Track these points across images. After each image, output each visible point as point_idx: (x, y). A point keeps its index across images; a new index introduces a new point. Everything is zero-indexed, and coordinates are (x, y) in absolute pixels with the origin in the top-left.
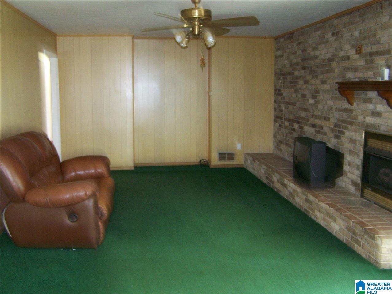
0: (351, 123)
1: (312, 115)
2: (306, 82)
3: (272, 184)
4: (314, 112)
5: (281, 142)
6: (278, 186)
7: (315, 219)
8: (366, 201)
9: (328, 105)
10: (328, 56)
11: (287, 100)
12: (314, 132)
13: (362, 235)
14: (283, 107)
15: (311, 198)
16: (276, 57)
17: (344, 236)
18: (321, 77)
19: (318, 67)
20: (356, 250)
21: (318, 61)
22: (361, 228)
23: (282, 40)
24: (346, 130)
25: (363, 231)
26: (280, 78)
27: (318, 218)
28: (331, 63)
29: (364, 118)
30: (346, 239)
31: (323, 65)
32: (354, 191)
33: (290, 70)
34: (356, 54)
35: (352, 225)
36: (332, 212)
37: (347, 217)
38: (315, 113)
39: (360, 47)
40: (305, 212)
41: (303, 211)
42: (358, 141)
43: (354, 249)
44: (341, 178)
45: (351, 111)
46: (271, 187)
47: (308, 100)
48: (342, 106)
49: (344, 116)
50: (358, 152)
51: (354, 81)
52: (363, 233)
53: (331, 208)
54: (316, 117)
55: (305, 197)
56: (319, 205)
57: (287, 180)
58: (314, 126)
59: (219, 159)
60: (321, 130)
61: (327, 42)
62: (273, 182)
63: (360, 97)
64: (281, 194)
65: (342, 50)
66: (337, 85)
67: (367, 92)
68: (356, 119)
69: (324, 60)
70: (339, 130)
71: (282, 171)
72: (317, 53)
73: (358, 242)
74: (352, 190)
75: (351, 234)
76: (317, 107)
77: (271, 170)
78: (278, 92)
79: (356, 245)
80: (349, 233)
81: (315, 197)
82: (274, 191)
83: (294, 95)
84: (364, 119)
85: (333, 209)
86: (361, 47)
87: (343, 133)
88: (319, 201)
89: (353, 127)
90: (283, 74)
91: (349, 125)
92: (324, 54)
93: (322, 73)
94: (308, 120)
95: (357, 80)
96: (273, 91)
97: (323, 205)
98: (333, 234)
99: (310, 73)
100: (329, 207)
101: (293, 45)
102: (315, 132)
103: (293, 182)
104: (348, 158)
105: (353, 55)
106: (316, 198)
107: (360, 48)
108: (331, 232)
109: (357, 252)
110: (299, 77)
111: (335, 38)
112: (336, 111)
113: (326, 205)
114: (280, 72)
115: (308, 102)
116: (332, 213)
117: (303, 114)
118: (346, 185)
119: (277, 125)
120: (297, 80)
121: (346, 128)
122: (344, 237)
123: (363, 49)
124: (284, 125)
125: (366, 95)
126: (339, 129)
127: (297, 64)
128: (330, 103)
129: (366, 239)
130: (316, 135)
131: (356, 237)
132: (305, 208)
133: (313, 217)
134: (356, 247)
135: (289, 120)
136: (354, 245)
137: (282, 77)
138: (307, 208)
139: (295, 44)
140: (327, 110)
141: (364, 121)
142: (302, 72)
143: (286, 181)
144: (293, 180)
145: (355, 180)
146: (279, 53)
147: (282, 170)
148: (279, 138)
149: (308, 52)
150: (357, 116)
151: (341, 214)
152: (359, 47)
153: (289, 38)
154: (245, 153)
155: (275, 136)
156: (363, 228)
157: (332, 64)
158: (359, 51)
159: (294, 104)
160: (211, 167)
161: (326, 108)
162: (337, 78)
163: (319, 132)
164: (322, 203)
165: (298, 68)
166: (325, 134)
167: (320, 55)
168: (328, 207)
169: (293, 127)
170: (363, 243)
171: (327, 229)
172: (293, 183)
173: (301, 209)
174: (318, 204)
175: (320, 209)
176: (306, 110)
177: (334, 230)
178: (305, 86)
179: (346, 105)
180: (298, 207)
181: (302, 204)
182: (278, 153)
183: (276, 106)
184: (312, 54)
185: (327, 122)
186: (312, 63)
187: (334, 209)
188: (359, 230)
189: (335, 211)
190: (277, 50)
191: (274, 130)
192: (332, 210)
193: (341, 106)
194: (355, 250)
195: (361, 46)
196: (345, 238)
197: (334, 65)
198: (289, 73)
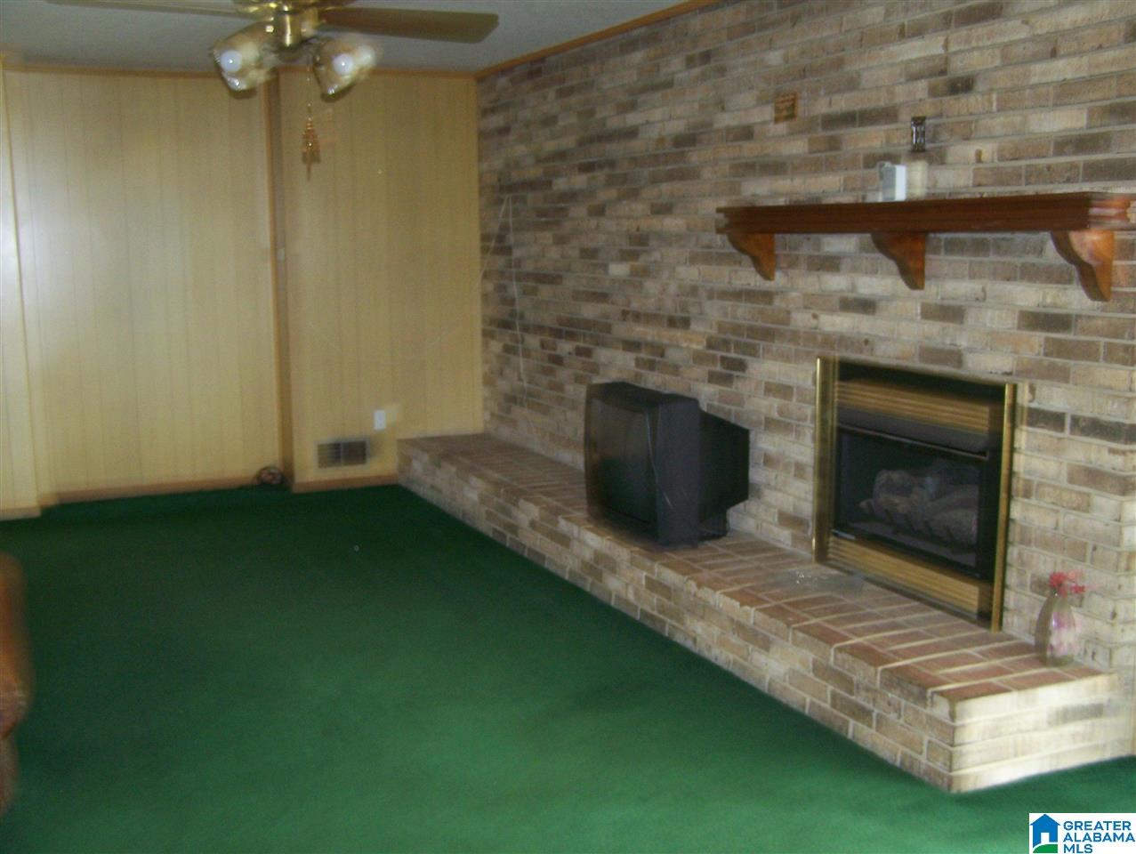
0: (768, 335)
1: (625, 313)
2: (599, 211)
3: (509, 535)
4: (629, 304)
5: (512, 399)
6: (534, 541)
7: (689, 644)
8: (835, 572)
9: (682, 280)
10: (677, 127)
11: (529, 267)
12: (633, 364)
13: (876, 691)
14: (514, 289)
15: (670, 576)
16: (483, 135)
17: (805, 695)
18: (650, 193)
19: (634, 161)
20: (854, 737)
21: (637, 145)
22: (872, 669)
23: (503, 81)
24: (751, 355)
25: (878, 677)
26: (500, 201)
27: (698, 639)
28: (686, 149)
29: (815, 316)
30: (812, 703)
31: (656, 156)
32: (790, 543)
33: (534, 173)
34: (777, 120)
35: (836, 658)
36: (752, 621)
37: (813, 636)
38: (635, 305)
39: (788, 101)
40: (648, 623)
41: (638, 617)
42: (795, 390)
43: (847, 733)
44: (741, 506)
45: (767, 296)
46: (508, 544)
47: (605, 267)
48: (733, 281)
49: (743, 312)
50: (798, 423)
51: (771, 203)
52: (878, 683)
53: (747, 608)
54: (638, 317)
55: (645, 574)
56: (700, 598)
57: (568, 519)
58: (632, 345)
59: (320, 462)
60: (658, 359)
61: (669, 84)
62: (514, 529)
63: (797, 253)
64: (546, 565)
65: (723, 109)
66: (721, 216)
67: (821, 236)
68: (786, 322)
69: (661, 140)
70: (723, 359)
71: (542, 493)
72: (632, 119)
73: (862, 714)
74: (779, 541)
75: (830, 688)
76: (641, 285)
77: (502, 491)
78: (497, 244)
79: (852, 722)
80: (825, 686)
81: (684, 574)
82: (521, 557)
83: (554, 253)
84: (814, 322)
85: (757, 610)
86: (794, 100)
87: (742, 366)
88: (699, 586)
89: (777, 345)
90: (511, 188)
91: (762, 340)
92: (662, 121)
93: (655, 180)
94: (608, 328)
95: (781, 202)
96: (477, 243)
97: (718, 599)
98: (762, 689)
99: (611, 182)
100: (742, 605)
101: (545, 98)
102: (637, 365)
103: (591, 526)
104: (763, 443)
105: (764, 123)
106: (687, 577)
107: (791, 103)
108: (752, 682)
109: (860, 744)
110: (572, 196)
111: (696, 71)
112: (710, 297)
113: (728, 599)
114: (499, 180)
115: (606, 272)
116: (754, 623)
117: (590, 311)
118: (757, 526)
119: (496, 346)
120: (563, 205)
121: (752, 351)
122: (804, 699)
123: (800, 103)
124: (520, 345)
125: (818, 246)
126: (725, 354)
127: (561, 155)
128: (691, 274)
129: (892, 702)
130: (641, 375)
131: (853, 698)
132: (648, 609)
133: (679, 638)
134: (856, 730)
135: (539, 329)
136: (846, 723)
137: (506, 196)
138: (653, 609)
139: (551, 94)
140: (678, 296)
141: (816, 328)
142: (580, 181)
143: (563, 525)
144: (589, 521)
145: (791, 509)
146: (496, 121)
147: (541, 487)
148: (503, 386)
149: (598, 116)
150: (789, 312)
151: (789, 625)
152: (787, 98)
153: (532, 75)
154: (400, 441)
155: (488, 381)
156: (880, 668)
157: (690, 153)
158: (787, 111)
159: (552, 279)
160: (295, 490)
161: (673, 289)
162: (710, 195)
163: (651, 366)
164: (710, 591)
165: (565, 167)
166: (675, 369)
167: (643, 125)
168: (738, 603)
169: (555, 349)
170: (878, 715)
171: (738, 673)
172: (589, 529)
173: (631, 614)
174: (695, 595)
175: (705, 611)
176: (601, 297)
177: (764, 678)
178: (593, 222)
179: (748, 277)
180: (617, 607)
181: (631, 597)
182: (505, 432)
183: (490, 287)
184: (615, 123)
185: (678, 334)
186: (615, 149)
187: (760, 610)
188: (863, 673)
189: (766, 617)
190: (485, 112)
191: (485, 362)
192: (751, 615)
193: (730, 282)
194: (850, 736)
195: (792, 97)
196: (808, 700)
197: (695, 157)
198: (531, 185)
